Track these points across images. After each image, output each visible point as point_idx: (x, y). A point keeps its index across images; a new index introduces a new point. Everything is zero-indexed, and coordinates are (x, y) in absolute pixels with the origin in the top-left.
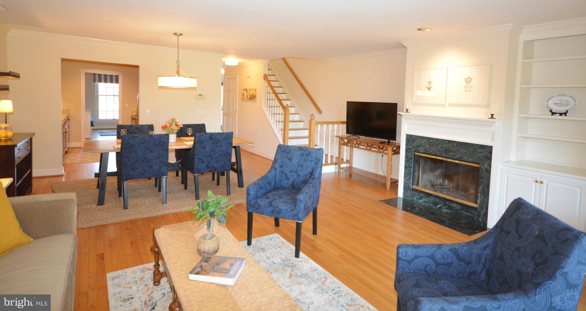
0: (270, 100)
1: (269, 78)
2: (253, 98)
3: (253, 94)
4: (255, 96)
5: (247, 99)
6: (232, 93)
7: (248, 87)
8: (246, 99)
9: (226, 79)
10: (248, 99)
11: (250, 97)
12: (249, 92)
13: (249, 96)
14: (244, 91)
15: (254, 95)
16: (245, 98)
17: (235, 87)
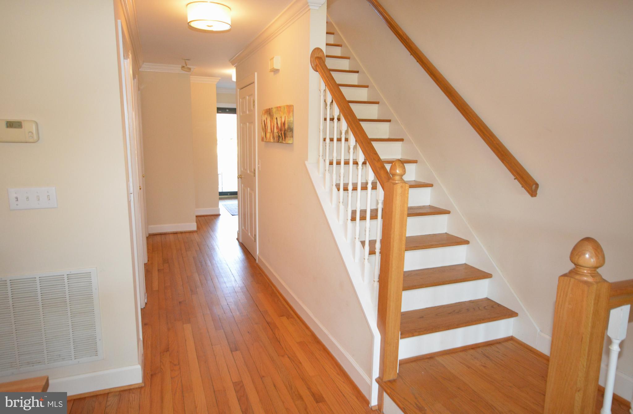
0: (332, 140)
1: (330, 64)
2: (285, 134)
3: (284, 124)
4: (291, 129)
5: (272, 140)
6: (248, 124)
7: (273, 104)
8: (270, 138)
9: (238, 90)
10: (274, 138)
11: (278, 132)
12: (275, 117)
13: (275, 130)
14: (266, 116)
15: (286, 126)
16: (268, 135)
17: (252, 108)
